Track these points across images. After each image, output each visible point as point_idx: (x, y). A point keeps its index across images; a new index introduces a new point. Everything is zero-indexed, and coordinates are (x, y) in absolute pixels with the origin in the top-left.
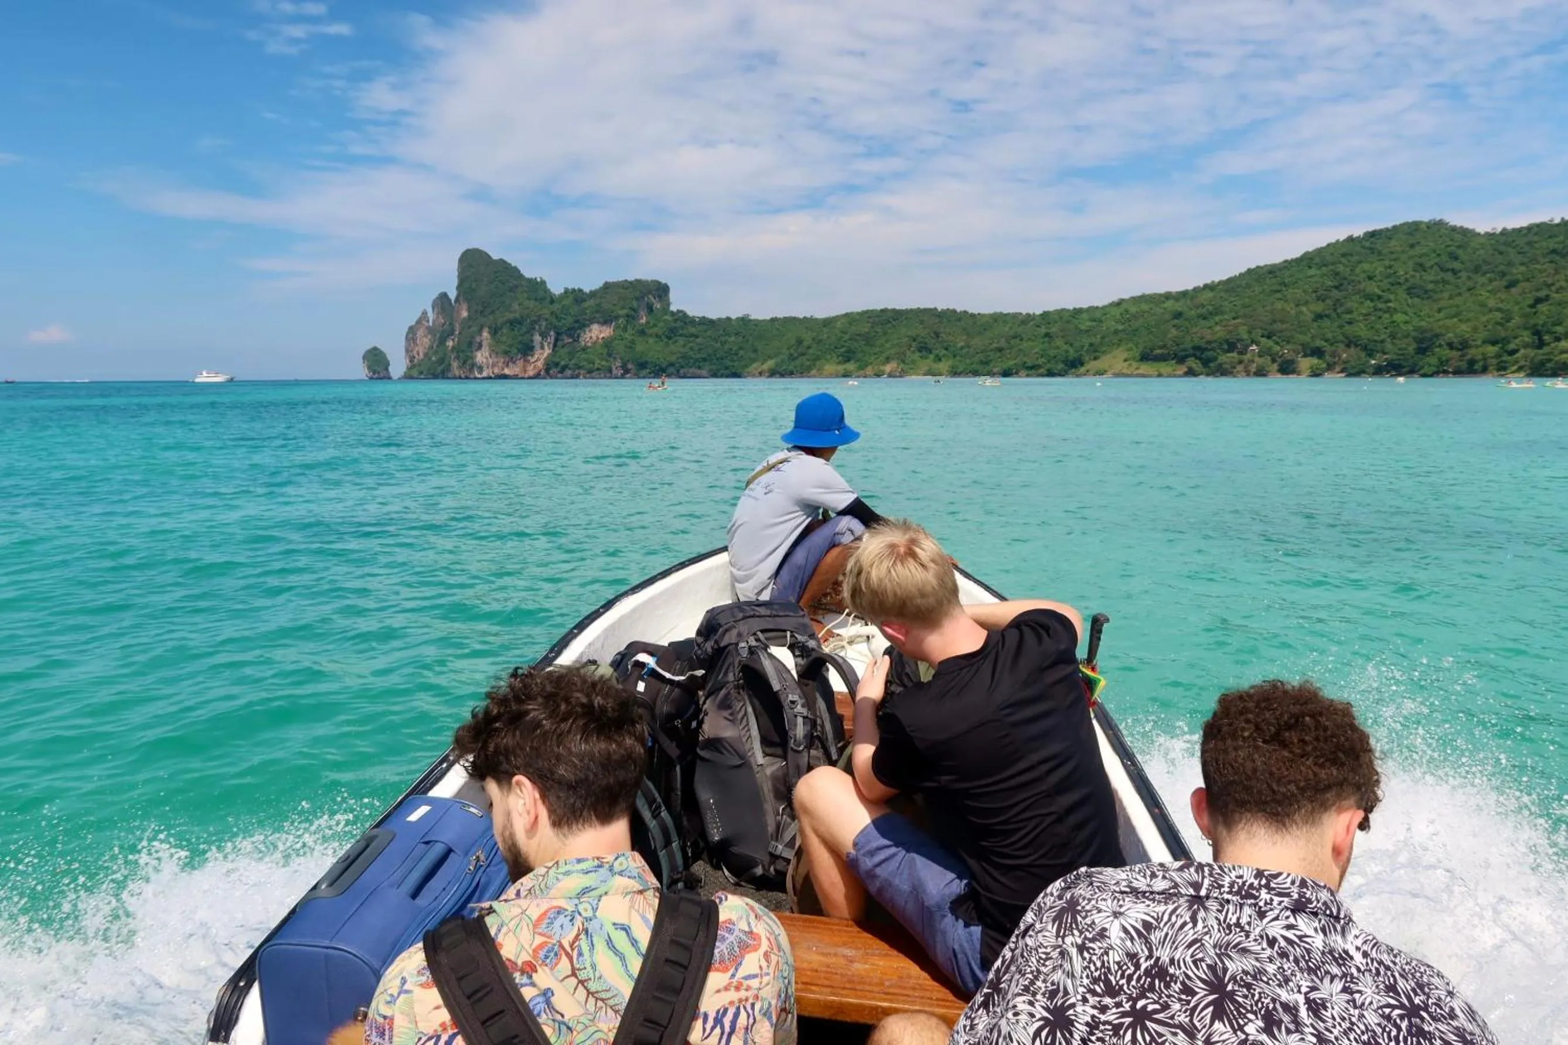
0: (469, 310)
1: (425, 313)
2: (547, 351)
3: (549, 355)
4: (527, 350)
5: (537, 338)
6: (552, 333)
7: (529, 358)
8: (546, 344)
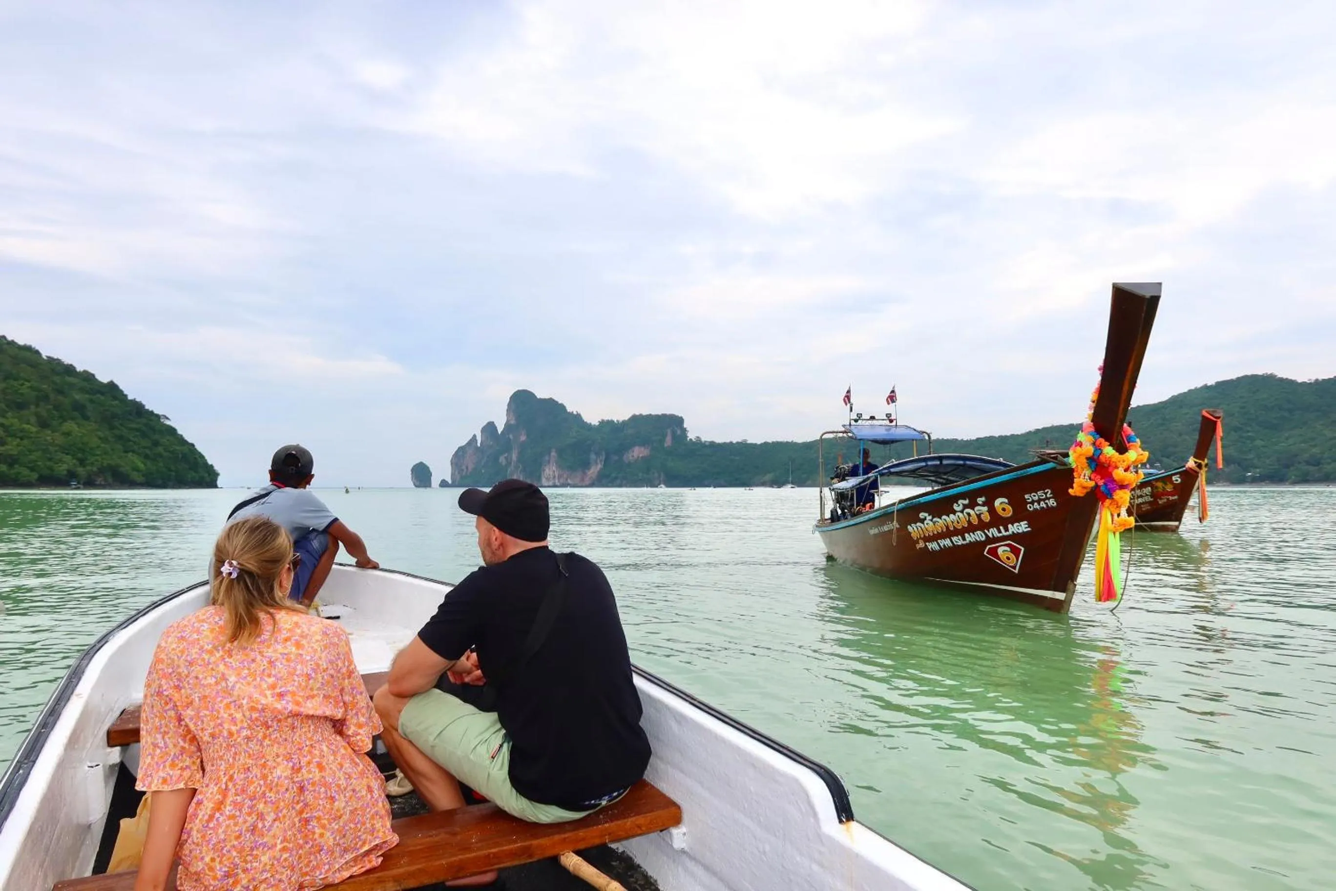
0: (528, 436)
1: (475, 436)
2: (599, 466)
3: (601, 469)
4: (586, 465)
5: (593, 456)
6: (604, 453)
7: (587, 471)
8: (598, 461)
